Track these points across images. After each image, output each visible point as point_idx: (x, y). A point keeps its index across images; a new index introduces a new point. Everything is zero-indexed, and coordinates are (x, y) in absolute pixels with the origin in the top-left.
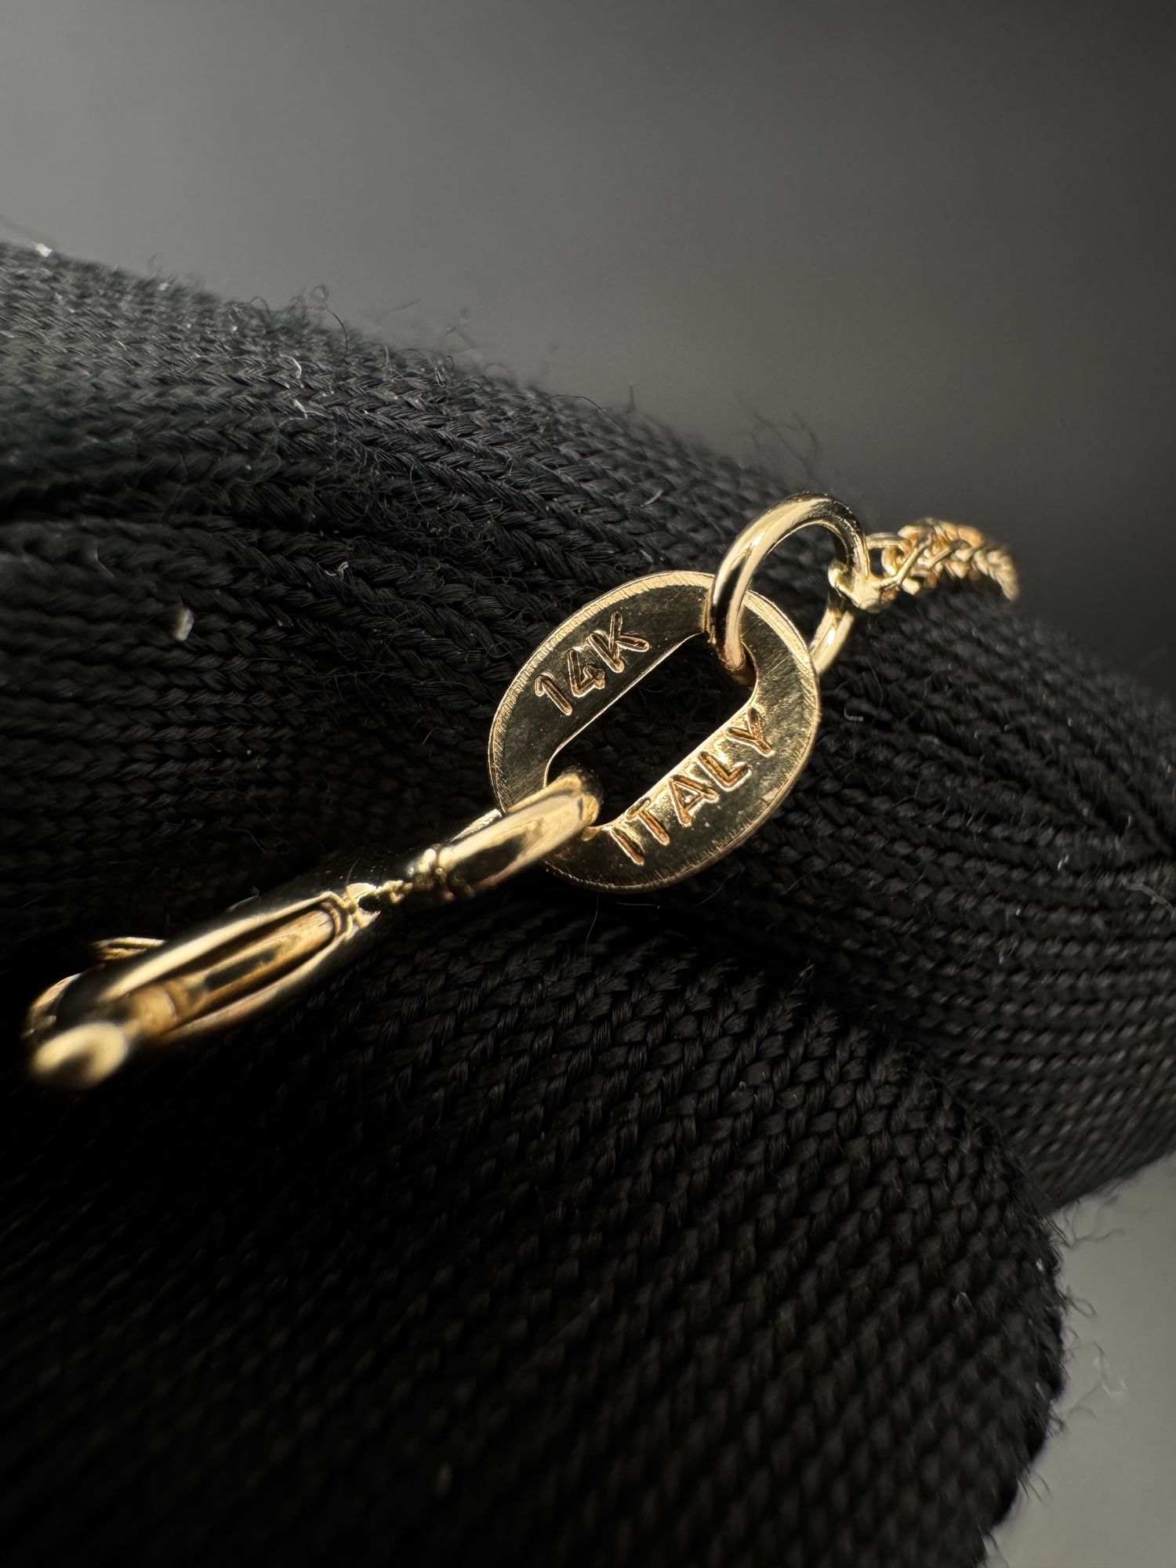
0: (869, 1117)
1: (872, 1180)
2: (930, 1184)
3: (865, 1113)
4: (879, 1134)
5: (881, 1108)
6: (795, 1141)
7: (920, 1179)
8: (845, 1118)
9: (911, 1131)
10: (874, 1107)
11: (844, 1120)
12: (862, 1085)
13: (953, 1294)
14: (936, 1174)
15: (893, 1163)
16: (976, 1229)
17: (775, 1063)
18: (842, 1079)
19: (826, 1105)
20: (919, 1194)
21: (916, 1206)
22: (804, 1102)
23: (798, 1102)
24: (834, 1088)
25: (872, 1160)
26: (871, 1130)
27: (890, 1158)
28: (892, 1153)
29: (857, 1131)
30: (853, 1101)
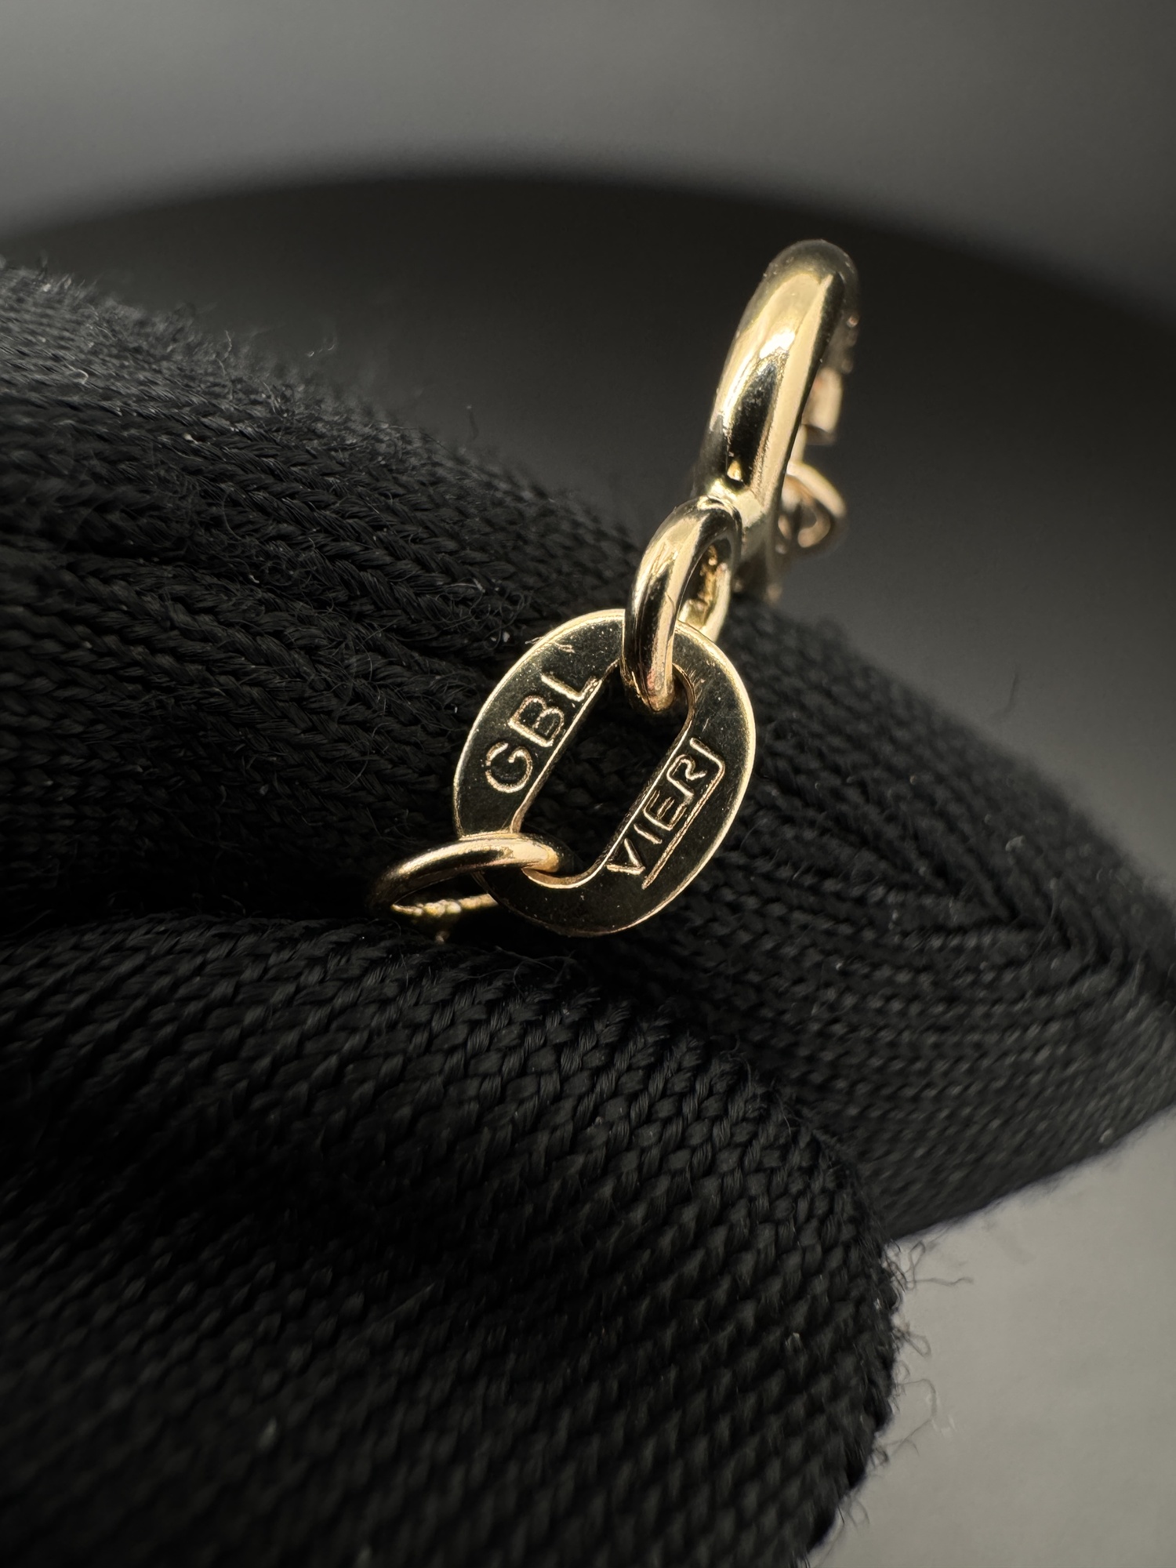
0: (723, 1155)
1: (720, 1219)
2: (777, 1224)
3: (720, 1150)
4: (732, 1172)
5: (737, 1145)
6: (647, 1178)
7: (768, 1218)
8: (699, 1155)
9: (765, 1170)
10: (730, 1145)
11: (699, 1156)
12: (718, 1123)
13: (787, 1334)
14: (785, 1214)
15: (743, 1202)
16: (819, 1270)
17: (633, 1098)
18: (699, 1116)
19: (682, 1143)
20: (766, 1234)
21: (761, 1246)
22: (660, 1139)
23: (653, 1140)
24: (691, 1124)
25: (722, 1198)
26: (725, 1168)
27: (741, 1196)
28: (743, 1192)
29: (710, 1169)
30: (709, 1138)
